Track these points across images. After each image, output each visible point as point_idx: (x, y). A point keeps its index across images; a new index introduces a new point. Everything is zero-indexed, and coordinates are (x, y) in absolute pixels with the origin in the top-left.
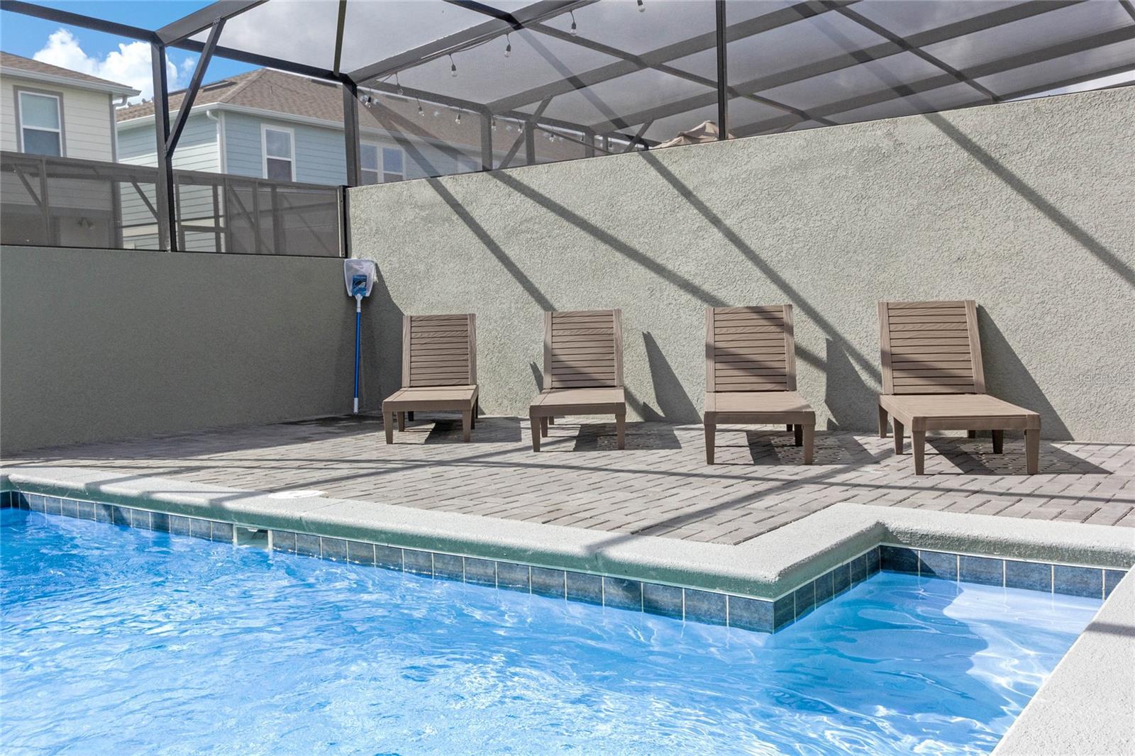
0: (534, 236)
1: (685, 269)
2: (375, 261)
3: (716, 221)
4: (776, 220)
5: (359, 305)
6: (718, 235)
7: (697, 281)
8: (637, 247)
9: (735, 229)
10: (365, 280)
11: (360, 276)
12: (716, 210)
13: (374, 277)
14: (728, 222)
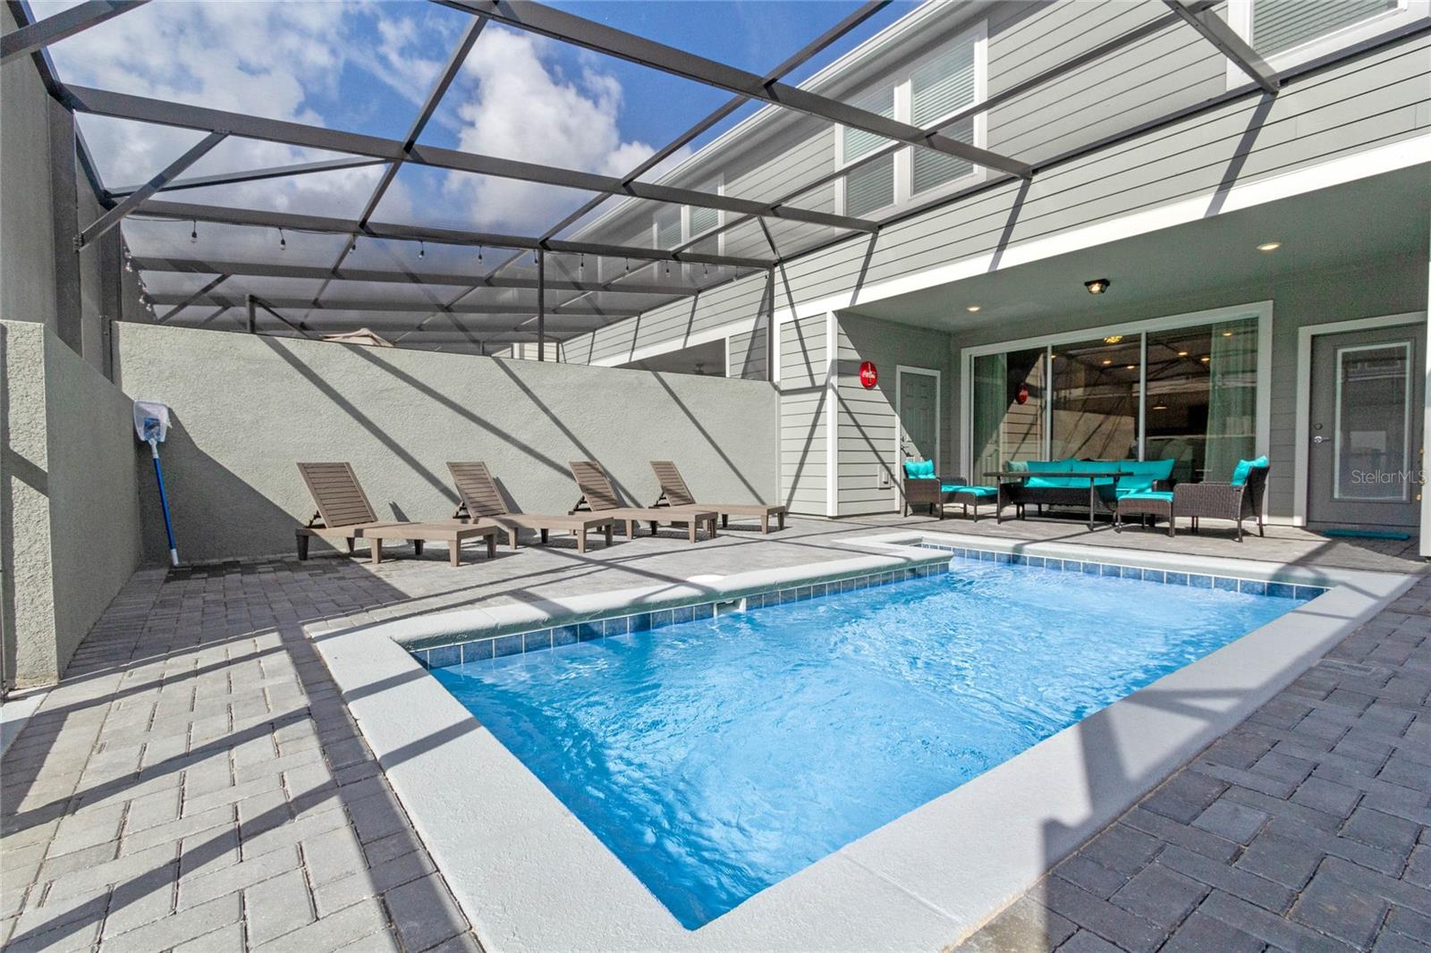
0: (396, 403)
1: (524, 438)
2: (169, 406)
3: (546, 410)
4: (581, 413)
5: (155, 450)
6: (547, 418)
7: (532, 446)
8: (489, 421)
9: (557, 416)
10: (158, 424)
11: (153, 419)
12: (546, 403)
13: (165, 420)
14: (553, 411)
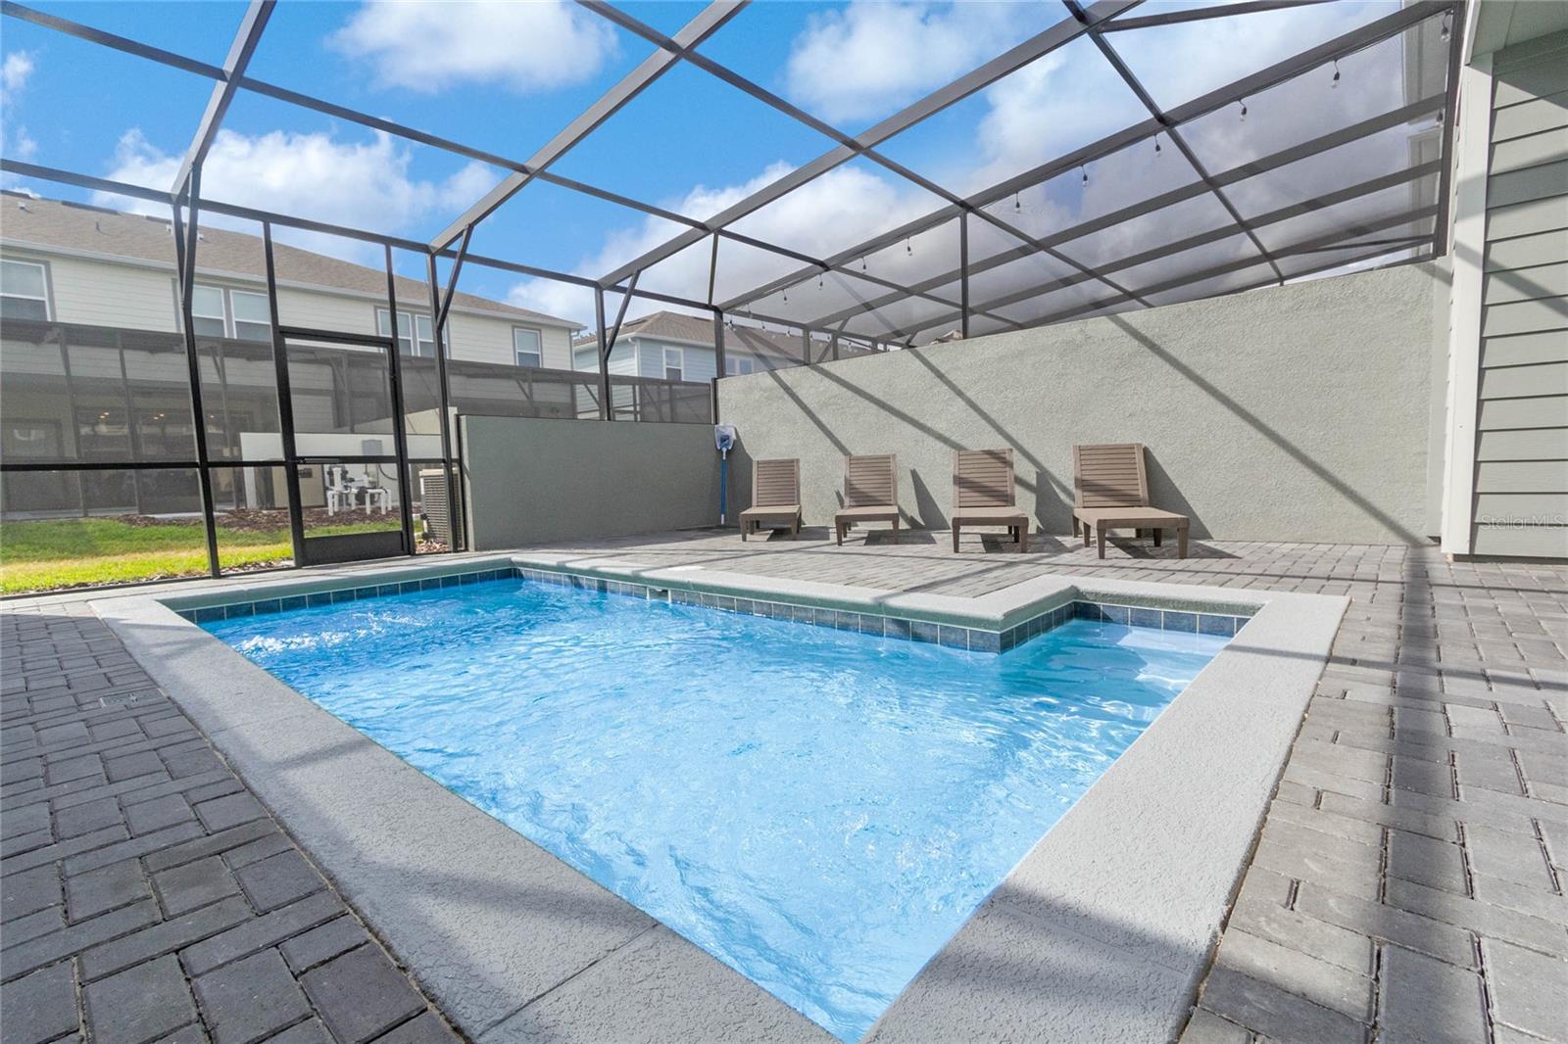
0: (839, 407)
1: (940, 427)
2: (735, 426)
3: (960, 394)
4: (1002, 392)
5: (724, 454)
7: (947, 435)
10: (728, 439)
11: (725, 436)
13: (734, 437)
14: (968, 394)
